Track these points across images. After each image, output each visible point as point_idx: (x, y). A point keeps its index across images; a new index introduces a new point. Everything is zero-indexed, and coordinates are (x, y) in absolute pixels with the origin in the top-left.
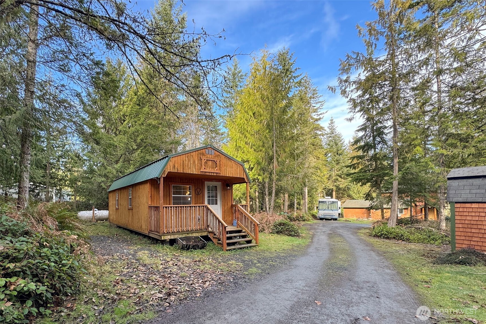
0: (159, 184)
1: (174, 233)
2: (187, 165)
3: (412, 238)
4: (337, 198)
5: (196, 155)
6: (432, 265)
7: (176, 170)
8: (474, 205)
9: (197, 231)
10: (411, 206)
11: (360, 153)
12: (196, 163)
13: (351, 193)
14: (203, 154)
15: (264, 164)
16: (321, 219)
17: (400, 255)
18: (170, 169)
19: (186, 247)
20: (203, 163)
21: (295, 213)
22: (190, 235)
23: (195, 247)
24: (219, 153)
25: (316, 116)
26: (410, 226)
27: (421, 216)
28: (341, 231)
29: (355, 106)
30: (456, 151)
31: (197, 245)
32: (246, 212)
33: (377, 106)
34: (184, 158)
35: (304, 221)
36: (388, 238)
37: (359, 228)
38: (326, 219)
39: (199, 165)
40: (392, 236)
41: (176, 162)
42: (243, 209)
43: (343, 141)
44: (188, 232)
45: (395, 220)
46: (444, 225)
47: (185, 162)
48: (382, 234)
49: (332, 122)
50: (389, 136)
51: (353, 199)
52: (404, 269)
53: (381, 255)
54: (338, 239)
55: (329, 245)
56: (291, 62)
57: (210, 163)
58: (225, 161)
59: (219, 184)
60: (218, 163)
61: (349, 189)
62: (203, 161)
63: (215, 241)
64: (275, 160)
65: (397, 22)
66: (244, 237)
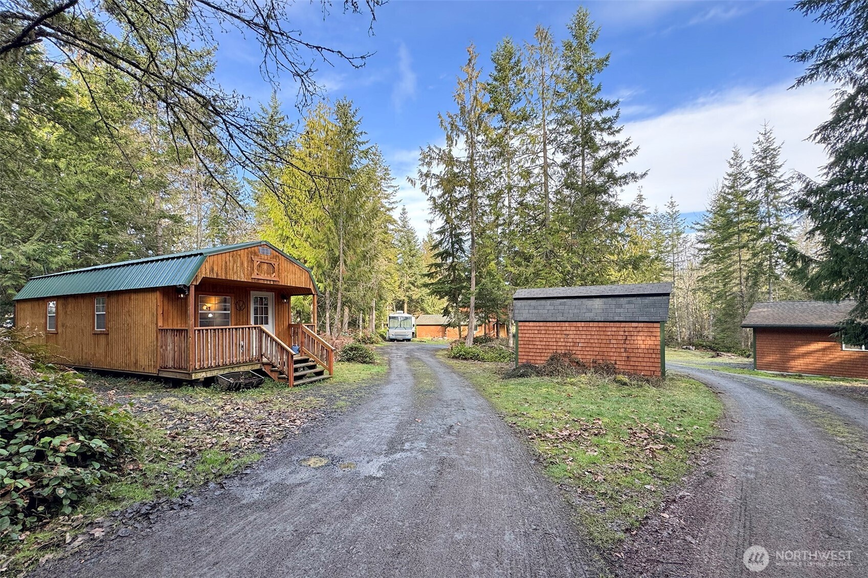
0: (189, 295)
1: (210, 368)
2: (231, 267)
3: (486, 358)
4: (409, 312)
5: (246, 254)
6: (501, 380)
7: (215, 275)
8: (531, 324)
9: (245, 363)
10: (485, 323)
11: (439, 260)
12: (246, 266)
13: (425, 305)
14: (255, 254)
15: (327, 266)
16: (392, 340)
17: (477, 374)
18: (205, 273)
19: (235, 387)
20: (255, 267)
21: (361, 333)
22: (236, 370)
23: (248, 386)
24: (277, 254)
25: (388, 204)
26: (484, 344)
27: (493, 333)
28: (417, 354)
29: (435, 206)
30: (521, 269)
31: (251, 382)
32: (313, 332)
33: (456, 208)
34: (228, 258)
35: (372, 343)
36: (465, 359)
37: (437, 350)
38: (398, 341)
39: (249, 268)
40: (469, 356)
41: (216, 262)
42: (309, 329)
43: (416, 238)
44: (232, 365)
45: (472, 339)
46: (512, 342)
47: (228, 263)
48: (460, 355)
49: (404, 212)
50: (467, 246)
51: (428, 313)
52: (481, 386)
53: (461, 376)
54: (417, 363)
55: (410, 370)
56: (355, 120)
57: (265, 267)
58: (286, 265)
59: (270, 295)
60: (276, 266)
61: (422, 300)
62: (256, 264)
63: (273, 375)
64: (341, 262)
65: (476, 124)
66: (313, 367)
